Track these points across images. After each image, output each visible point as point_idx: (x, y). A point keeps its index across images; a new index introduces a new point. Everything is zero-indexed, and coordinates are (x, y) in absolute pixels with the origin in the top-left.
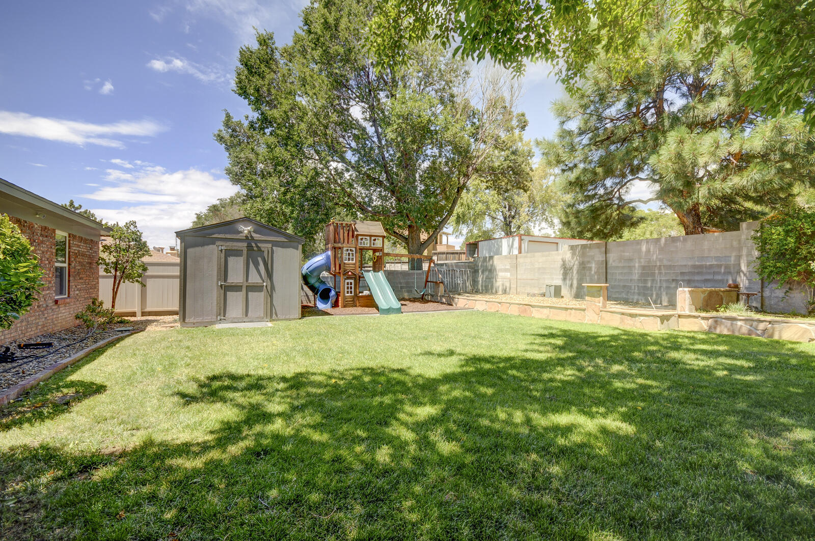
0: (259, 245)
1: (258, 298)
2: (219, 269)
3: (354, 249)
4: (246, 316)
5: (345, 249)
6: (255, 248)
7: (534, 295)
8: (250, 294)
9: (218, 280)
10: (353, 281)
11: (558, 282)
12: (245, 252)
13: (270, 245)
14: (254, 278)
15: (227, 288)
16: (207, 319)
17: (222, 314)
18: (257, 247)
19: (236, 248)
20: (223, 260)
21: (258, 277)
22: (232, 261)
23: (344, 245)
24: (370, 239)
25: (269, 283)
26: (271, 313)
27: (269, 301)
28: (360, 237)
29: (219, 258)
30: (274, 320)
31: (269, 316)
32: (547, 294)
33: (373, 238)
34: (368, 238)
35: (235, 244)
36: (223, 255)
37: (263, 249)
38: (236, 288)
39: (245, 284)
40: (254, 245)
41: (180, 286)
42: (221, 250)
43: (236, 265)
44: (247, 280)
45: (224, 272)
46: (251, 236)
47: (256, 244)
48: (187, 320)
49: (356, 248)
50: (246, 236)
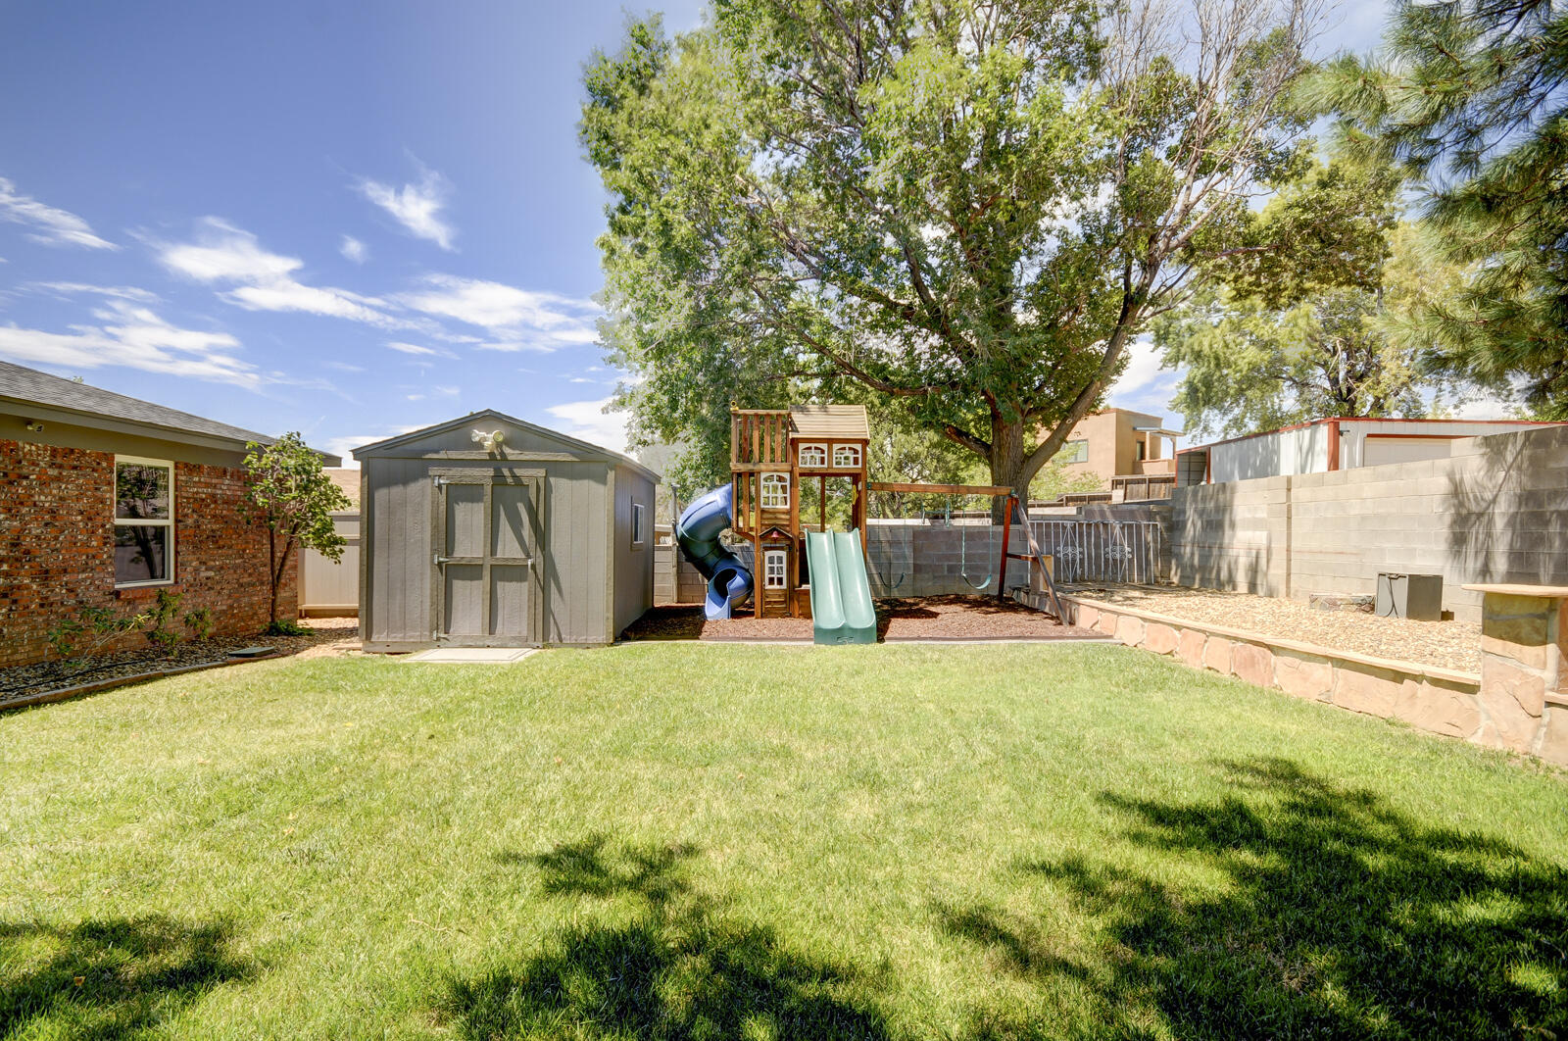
0: (518, 472)
1: (515, 595)
2: (435, 528)
3: (787, 476)
4: (492, 631)
5: (763, 475)
6: (510, 480)
7: (1333, 604)
8: (500, 585)
9: (434, 551)
10: (783, 554)
11: (1430, 560)
12: (488, 489)
13: (541, 472)
14: (510, 549)
15: (452, 572)
16: (413, 636)
17: (442, 627)
18: (514, 476)
19: (468, 481)
20: (443, 507)
21: (517, 545)
22: (461, 511)
23: (762, 467)
24: (830, 449)
25: (540, 560)
26: (544, 631)
27: (540, 600)
28: (802, 446)
29: (435, 504)
30: (551, 646)
31: (540, 636)
32: (1383, 603)
33: (836, 447)
34: (824, 446)
35: (468, 471)
36: (443, 498)
37: (525, 481)
38: (471, 571)
39: (489, 562)
40: (506, 472)
41: (361, 565)
42: (440, 487)
43: (471, 519)
44: (493, 552)
45: (446, 536)
46: (502, 454)
47: (511, 470)
48: (374, 638)
49: (791, 472)
50: (491, 454)
